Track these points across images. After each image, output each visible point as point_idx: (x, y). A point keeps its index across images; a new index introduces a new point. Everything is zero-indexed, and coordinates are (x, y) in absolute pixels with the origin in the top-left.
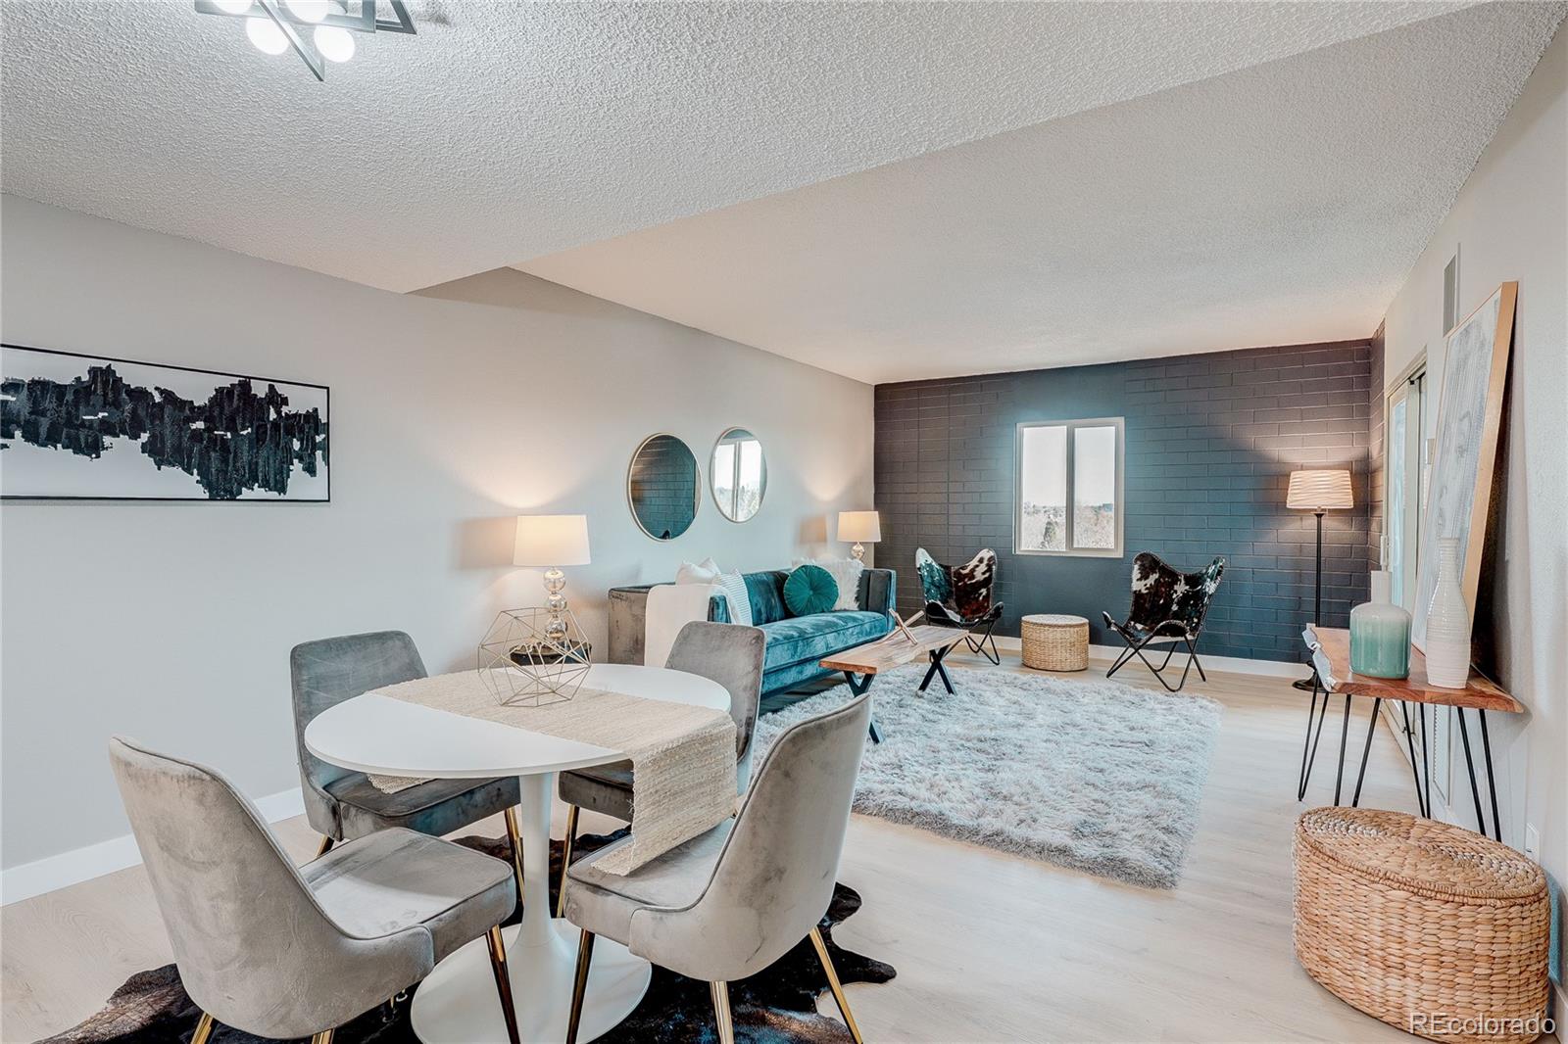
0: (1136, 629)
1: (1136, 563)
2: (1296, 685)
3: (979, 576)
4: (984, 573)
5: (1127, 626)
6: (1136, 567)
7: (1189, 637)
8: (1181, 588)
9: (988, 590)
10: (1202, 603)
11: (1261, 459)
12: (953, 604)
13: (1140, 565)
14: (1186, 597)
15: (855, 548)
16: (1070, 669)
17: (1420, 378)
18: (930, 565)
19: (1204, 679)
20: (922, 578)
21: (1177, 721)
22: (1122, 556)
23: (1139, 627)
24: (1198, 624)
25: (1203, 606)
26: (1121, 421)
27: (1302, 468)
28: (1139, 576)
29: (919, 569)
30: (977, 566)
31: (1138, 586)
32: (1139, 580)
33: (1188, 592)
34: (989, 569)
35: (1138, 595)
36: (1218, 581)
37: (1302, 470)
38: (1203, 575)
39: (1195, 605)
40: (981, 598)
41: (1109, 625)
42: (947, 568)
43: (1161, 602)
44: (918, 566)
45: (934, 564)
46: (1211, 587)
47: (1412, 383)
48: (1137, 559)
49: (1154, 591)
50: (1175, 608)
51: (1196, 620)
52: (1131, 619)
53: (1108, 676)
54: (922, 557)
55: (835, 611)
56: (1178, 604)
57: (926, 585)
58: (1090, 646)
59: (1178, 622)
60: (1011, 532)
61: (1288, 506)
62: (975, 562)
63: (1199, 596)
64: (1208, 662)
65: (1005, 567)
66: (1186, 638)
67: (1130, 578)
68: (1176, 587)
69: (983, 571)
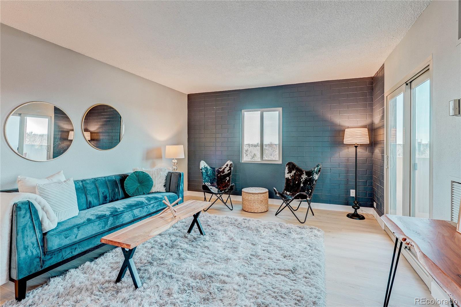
0: (287, 194)
1: (287, 166)
2: (348, 216)
3: (226, 172)
4: (228, 171)
5: (283, 193)
6: (287, 168)
7: (308, 199)
8: (304, 177)
9: (229, 178)
10: (313, 183)
11: (335, 125)
12: (215, 184)
13: (288, 167)
14: (306, 180)
15: (173, 161)
16: (261, 212)
17: (411, 82)
18: (206, 168)
19: (313, 215)
20: (202, 173)
22: (281, 163)
23: (288, 193)
24: (311, 192)
25: (313, 185)
26: (281, 109)
27: (348, 128)
28: (288, 172)
29: (201, 169)
30: (226, 168)
31: (287, 176)
33: (307, 178)
34: (230, 168)
35: (287, 179)
36: (319, 174)
38: (313, 171)
39: (310, 184)
40: (227, 181)
41: (276, 193)
42: (213, 169)
43: (297, 182)
44: (201, 168)
45: (208, 167)
46: (316, 177)
47: (407, 84)
48: (287, 165)
49: (294, 177)
50: (302, 185)
51: (310, 191)
52: (285, 190)
53: (276, 214)
54: (203, 164)
56: (303, 183)
57: (204, 176)
58: (269, 199)
59: (302, 193)
60: (239, 153)
61: (344, 143)
62: (225, 166)
63: (312, 180)
64: (314, 205)
65: (236, 167)
66: (307, 199)
67: (285, 173)
68: (302, 176)
69: (228, 170)
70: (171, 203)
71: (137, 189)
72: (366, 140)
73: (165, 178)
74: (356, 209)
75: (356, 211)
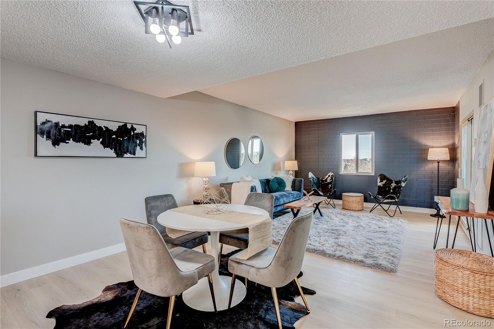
0: (379, 197)
1: (379, 177)
2: (431, 215)
3: (329, 181)
4: (330, 180)
5: (376, 196)
6: (379, 178)
7: (397, 200)
8: (393, 185)
9: (332, 185)
10: (400, 189)
11: (419, 145)
12: (321, 190)
14: (395, 187)
15: (290, 172)
16: (357, 209)
17: (471, 119)
18: (313, 177)
19: (401, 213)
20: (311, 181)
21: (394, 225)
22: (374, 175)
23: (380, 197)
24: (399, 196)
25: (401, 190)
26: (373, 133)
27: (433, 147)
28: (380, 181)
29: (310, 178)
30: (328, 178)
31: (379, 184)
33: (396, 186)
34: (332, 178)
35: (379, 187)
36: (406, 183)
37: (433, 148)
38: (400, 181)
39: (398, 190)
40: (329, 188)
41: (370, 196)
42: (318, 178)
43: (387, 189)
44: (309, 178)
45: (314, 177)
46: (403, 184)
47: (469, 121)
48: (379, 176)
49: (385, 185)
50: (391, 191)
51: (398, 195)
52: (377, 194)
53: (370, 212)
54: (311, 175)
55: (285, 191)
56: (392, 190)
57: (312, 184)
58: (364, 203)
59: (393, 195)
60: (338, 167)
61: (428, 159)
62: (327, 176)
63: (400, 187)
64: (402, 208)
65: (336, 178)
66: (395, 200)
67: (377, 182)
68: (392, 185)
70: (308, 194)
71: (277, 188)
72: (448, 158)
73: (291, 183)
74: (438, 210)
75: (438, 212)
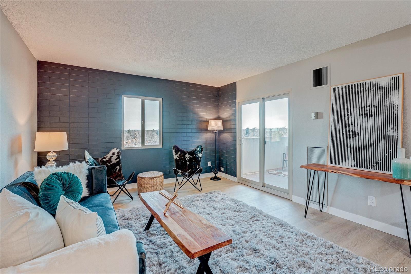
1: (173, 149)
2: (211, 179)
3: (114, 161)
6: (174, 151)
8: (188, 156)
9: (120, 167)
10: (198, 160)
13: (175, 150)
14: (190, 158)
15: (49, 154)
26: (161, 99)
27: (211, 119)
28: (175, 154)
30: (112, 156)
31: (176, 157)
32: (175, 155)
33: (191, 157)
34: (119, 156)
35: (176, 160)
36: (202, 153)
38: (195, 151)
39: (196, 161)
40: (117, 171)
42: (97, 159)
43: (183, 161)
45: (91, 158)
46: (200, 155)
48: (173, 148)
49: (180, 158)
50: (188, 163)
51: (198, 166)
54: (87, 155)
56: (189, 161)
61: (209, 130)
62: (110, 155)
67: (173, 155)
68: (186, 156)
69: (116, 158)
74: (216, 174)
75: (216, 175)
